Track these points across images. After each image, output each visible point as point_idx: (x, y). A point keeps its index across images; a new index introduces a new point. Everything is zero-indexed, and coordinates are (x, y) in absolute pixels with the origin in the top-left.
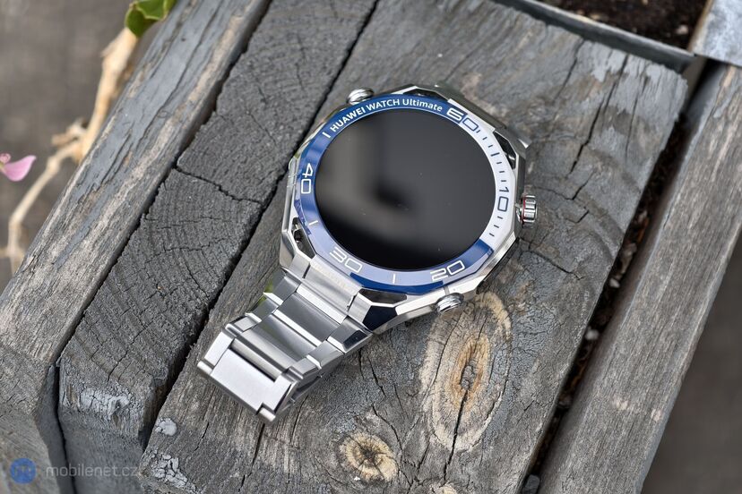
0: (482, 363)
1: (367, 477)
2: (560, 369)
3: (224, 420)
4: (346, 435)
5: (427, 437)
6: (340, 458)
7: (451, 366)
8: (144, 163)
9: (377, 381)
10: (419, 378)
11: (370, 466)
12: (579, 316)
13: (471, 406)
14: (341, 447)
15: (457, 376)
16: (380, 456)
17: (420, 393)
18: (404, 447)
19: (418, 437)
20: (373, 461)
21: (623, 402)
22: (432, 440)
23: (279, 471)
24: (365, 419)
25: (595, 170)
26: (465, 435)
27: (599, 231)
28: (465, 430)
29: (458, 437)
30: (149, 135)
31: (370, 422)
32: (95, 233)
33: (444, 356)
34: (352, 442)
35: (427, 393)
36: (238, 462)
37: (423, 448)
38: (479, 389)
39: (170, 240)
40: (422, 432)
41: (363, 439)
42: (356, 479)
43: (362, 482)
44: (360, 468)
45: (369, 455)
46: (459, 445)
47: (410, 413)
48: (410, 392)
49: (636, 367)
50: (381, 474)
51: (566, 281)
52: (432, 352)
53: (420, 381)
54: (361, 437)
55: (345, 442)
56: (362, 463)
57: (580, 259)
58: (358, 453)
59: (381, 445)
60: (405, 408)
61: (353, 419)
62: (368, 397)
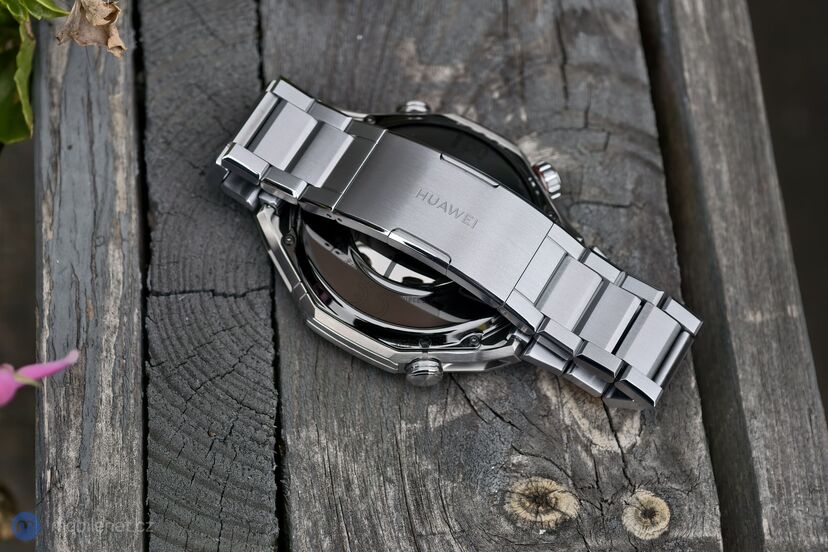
1: (552, 525)
3: (367, 542)
4: (504, 492)
5: (587, 449)
6: (512, 519)
8: (112, 305)
9: (501, 418)
10: (542, 392)
11: (547, 512)
12: (664, 247)
14: (506, 508)
16: (552, 495)
17: (553, 408)
18: (570, 473)
19: (578, 456)
20: (548, 503)
21: (755, 314)
22: (595, 451)
24: (513, 465)
25: (590, 86)
26: (625, 428)
27: (631, 147)
28: (621, 424)
29: (619, 435)
30: (99, 271)
31: (520, 465)
32: (105, 409)
34: (515, 496)
35: (560, 405)
37: (590, 464)
39: (194, 376)
40: (579, 448)
41: (523, 487)
42: (542, 532)
43: (550, 532)
44: (539, 519)
45: (541, 500)
46: (626, 442)
47: (555, 435)
48: (543, 413)
49: (747, 271)
50: (564, 514)
51: (630, 217)
53: (545, 396)
54: (520, 486)
55: (507, 499)
56: (537, 513)
57: (630, 186)
58: (528, 504)
59: (545, 483)
60: (547, 432)
61: (501, 472)
62: (503, 439)
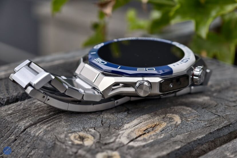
0: (159, 129)
1: (76, 143)
2: (200, 136)
4: (74, 132)
5: (116, 139)
6: (66, 136)
7: (143, 126)
9: (102, 122)
11: (80, 141)
12: (218, 125)
13: (145, 136)
14: (70, 135)
15: (145, 128)
16: (87, 139)
17: (121, 129)
18: (101, 139)
20: (83, 140)
22: (118, 140)
23: (33, 135)
24: (88, 130)
28: (137, 141)
29: (132, 142)
31: (90, 131)
33: (141, 124)
34: (76, 134)
35: (126, 129)
36: (16, 130)
37: (112, 140)
38: (152, 133)
40: (114, 138)
43: (72, 144)
44: (74, 140)
45: (82, 138)
46: (131, 144)
47: (112, 133)
48: (116, 128)
50: (84, 143)
52: (135, 122)
53: (124, 126)
54: (82, 134)
56: (76, 140)
58: (77, 137)
59: (90, 136)
60: (110, 131)
61: (82, 129)
62: (94, 125)
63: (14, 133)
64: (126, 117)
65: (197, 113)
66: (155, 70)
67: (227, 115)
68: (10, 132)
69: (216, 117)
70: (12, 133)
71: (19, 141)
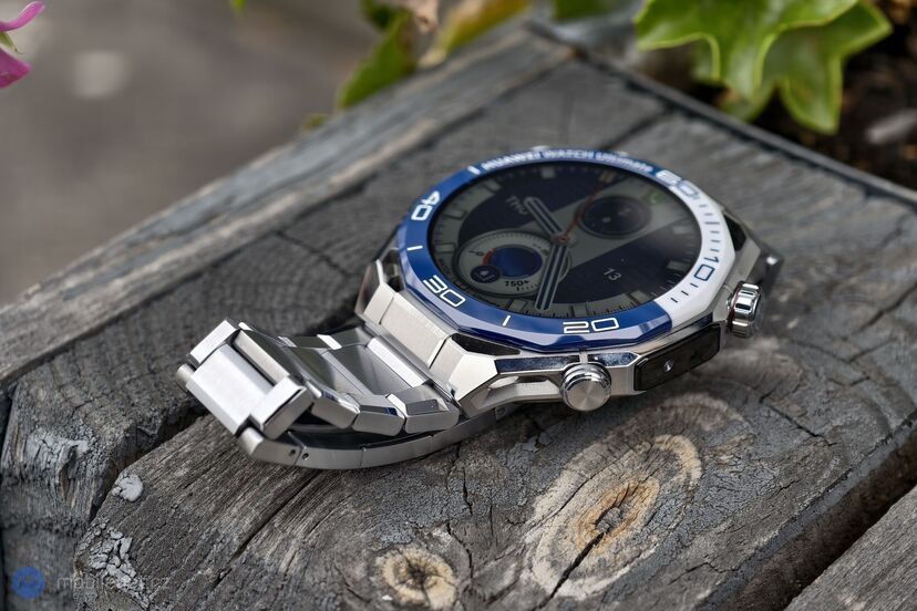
0: (640, 508)
1: (404, 600)
2: (763, 535)
3: (217, 495)
4: (391, 547)
5: (518, 571)
6: (371, 570)
7: (590, 503)
8: (238, 224)
9: (466, 496)
10: (534, 505)
11: (413, 587)
12: (814, 483)
13: (603, 551)
14: (379, 560)
15: (595, 514)
16: (434, 578)
17: (528, 523)
18: (476, 575)
19: (503, 570)
20: (422, 582)
21: (858, 601)
22: (524, 575)
23: (271, 569)
24: (430, 535)
25: (893, 339)
26: (581, 581)
27: (880, 400)
28: (581, 575)
29: (568, 581)
31: (437, 540)
32: (135, 275)
33: (583, 491)
34: (399, 557)
35: (540, 524)
36: (216, 549)
37: (507, 581)
38: (622, 535)
39: (232, 296)
40: (513, 565)
41: (416, 556)
42: (387, 598)
43: (394, 603)
44: (396, 588)
45: (419, 576)
46: (565, 590)
47: (503, 542)
48: (512, 518)
50: (427, 599)
52: (564, 483)
53: (533, 509)
54: (414, 553)
55: (388, 554)
56: (403, 583)
57: (838, 422)
58: (403, 570)
59: (441, 566)
60: (497, 534)
61: (410, 531)
62: (445, 510)
63: (209, 558)
64: (534, 462)
65: (746, 424)
66: (617, 326)
67: (835, 428)
68: (198, 555)
69: (805, 443)
70: (205, 557)
71: (230, 587)
